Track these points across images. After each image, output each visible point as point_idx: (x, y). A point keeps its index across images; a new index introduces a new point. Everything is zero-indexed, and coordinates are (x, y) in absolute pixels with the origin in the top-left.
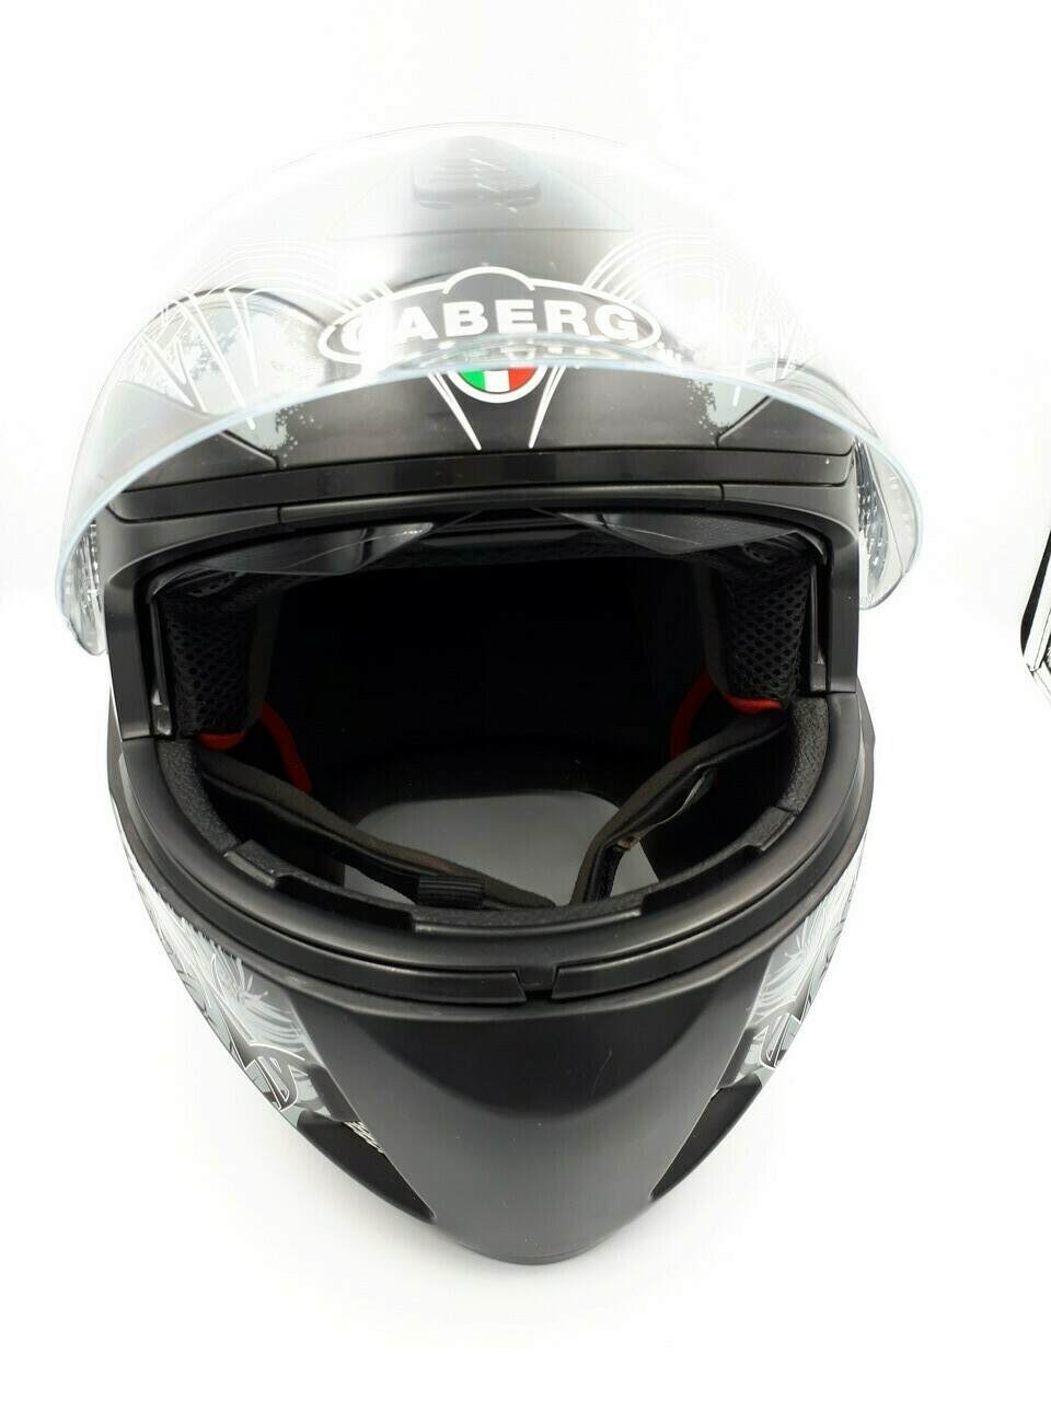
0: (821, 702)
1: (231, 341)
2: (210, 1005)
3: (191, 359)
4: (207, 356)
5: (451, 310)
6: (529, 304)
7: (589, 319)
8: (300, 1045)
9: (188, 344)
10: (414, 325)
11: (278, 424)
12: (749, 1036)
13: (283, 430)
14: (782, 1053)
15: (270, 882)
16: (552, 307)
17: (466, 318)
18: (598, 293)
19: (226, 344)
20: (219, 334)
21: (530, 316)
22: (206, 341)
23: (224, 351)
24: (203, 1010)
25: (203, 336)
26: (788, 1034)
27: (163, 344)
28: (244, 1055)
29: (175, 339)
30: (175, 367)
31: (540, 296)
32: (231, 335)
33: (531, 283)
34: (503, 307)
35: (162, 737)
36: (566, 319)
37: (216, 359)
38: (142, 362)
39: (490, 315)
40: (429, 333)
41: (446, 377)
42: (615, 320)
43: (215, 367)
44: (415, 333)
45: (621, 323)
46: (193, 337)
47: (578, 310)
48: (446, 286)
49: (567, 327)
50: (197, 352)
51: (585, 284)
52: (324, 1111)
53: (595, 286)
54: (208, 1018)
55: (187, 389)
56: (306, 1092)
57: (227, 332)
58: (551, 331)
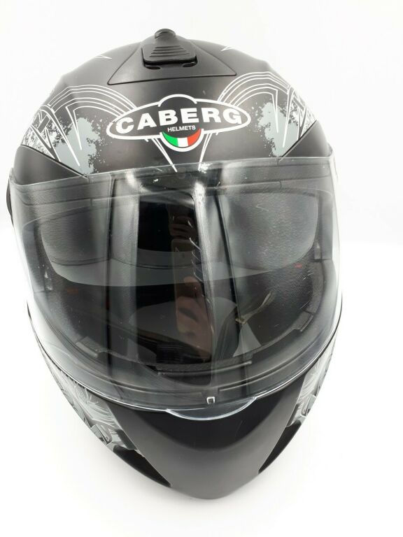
0: (318, 264)
1: (70, 129)
2: (75, 403)
3: (53, 137)
4: (59, 137)
5: (162, 114)
6: (195, 110)
7: (221, 115)
8: (113, 422)
9: (51, 130)
10: (146, 121)
11: (90, 164)
12: (297, 406)
13: (92, 166)
14: (309, 410)
15: (96, 355)
16: (205, 111)
17: (168, 117)
18: (224, 103)
19: (67, 130)
20: (64, 127)
21: (195, 115)
22: (58, 129)
23: (67, 134)
24: (72, 405)
25: (57, 127)
26: (312, 402)
27: (41, 130)
28: (90, 424)
29: (46, 128)
30: (46, 140)
31: (199, 106)
32: (69, 127)
33: (195, 101)
34: (184, 111)
35: (50, 291)
37: (63, 137)
38: (32, 138)
39: (179, 115)
40: (152, 124)
41: (159, 140)
42: (231, 115)
43: (63, 141)
45: (234, 117)
46: (53, 127)
48: (159, 103)
49: (212, 119)
50: (55, 134)
51: (220, 98)
52: (124, 446)
53: (222, 101)
54: (74, 408)
55: (51, 150)
56: (116, 439)
57: (67, 126)
58: (205, 121)
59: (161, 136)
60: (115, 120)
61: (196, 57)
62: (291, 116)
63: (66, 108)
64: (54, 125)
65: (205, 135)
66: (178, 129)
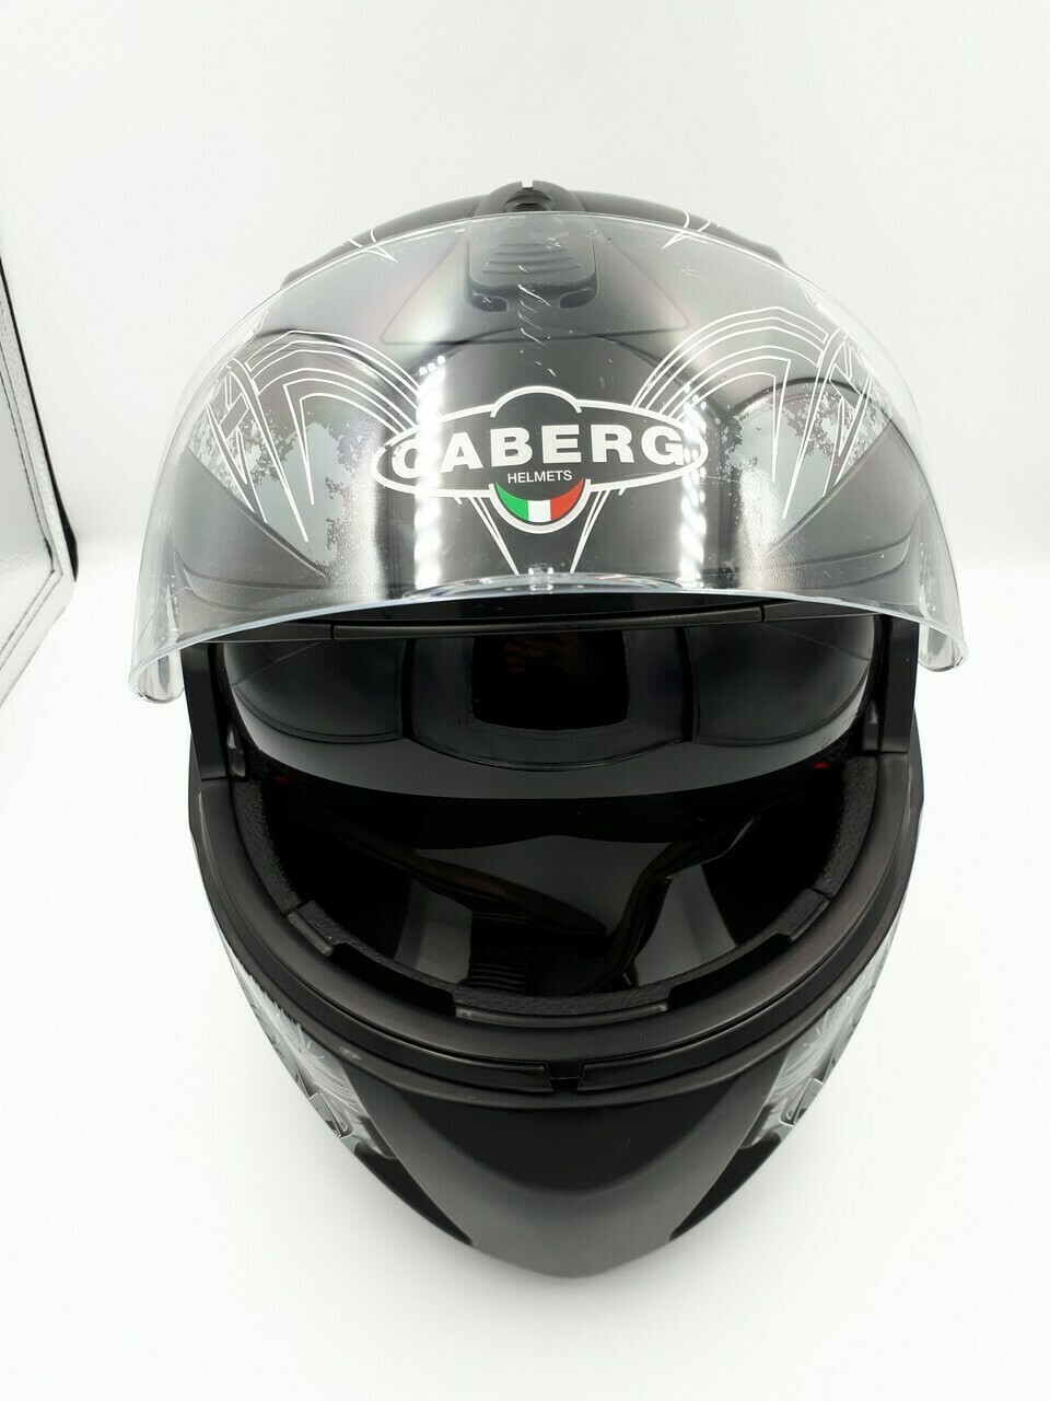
0: (872, 761)
1: (289, 447)
2: (278, 1040)
3: (252, 458)
4: (265, 460)
5: (498, 436)
6: (574, 429)
7: (635, 445)
8: (354, 1102)
9: (250, 440)
10: (460, 453)
11: (330, 540)
12: (767, 1111)
13: (334, 547)
14: (803, 1112)
15: (326, 949)
16: (598, 431)
17: (511, 446)
18: (646, 412)
19: (285, 449)
20: (276, 437)
21: (574, 443)
22: (265, 441)
23: (282, 459)
24: (273, 1042)
25: (263, 436)
26: (810, 1094)
27: (228, 428)
28: (309, 1090)
29: (237, 429)
30: (237, 461)
31: (588, 419)
32: (288, 441)
33: (578, 404)
34: (549, 432)
35: (238, 778)
36: (611, 445)
37: (275, 465)
38: (208, 442)
39: (536, 443)
40: (475, 462)
41: (487, 501)
42: (661, 443)
43: (274, 475)
44: (461, 461)
45: (668, 447)
46: (254, 432)
47: (624, 433)
48: (494, 408)
49: (612, 454)
50: (256, 452)
51: (640, 397)
52: (377, 1150)
53: (643, 405)
54: (277, 1050)
55: (247, 490)
56: (361, 1132)
57: (285, 437)
58: (596, 459)
59: (491, 493)
60: (392, 442)
61: (594, 276)
62: (818, 432)
63: (285, 386)
64: (256, 427)
65: (593, 495)
66: (532, 477)
